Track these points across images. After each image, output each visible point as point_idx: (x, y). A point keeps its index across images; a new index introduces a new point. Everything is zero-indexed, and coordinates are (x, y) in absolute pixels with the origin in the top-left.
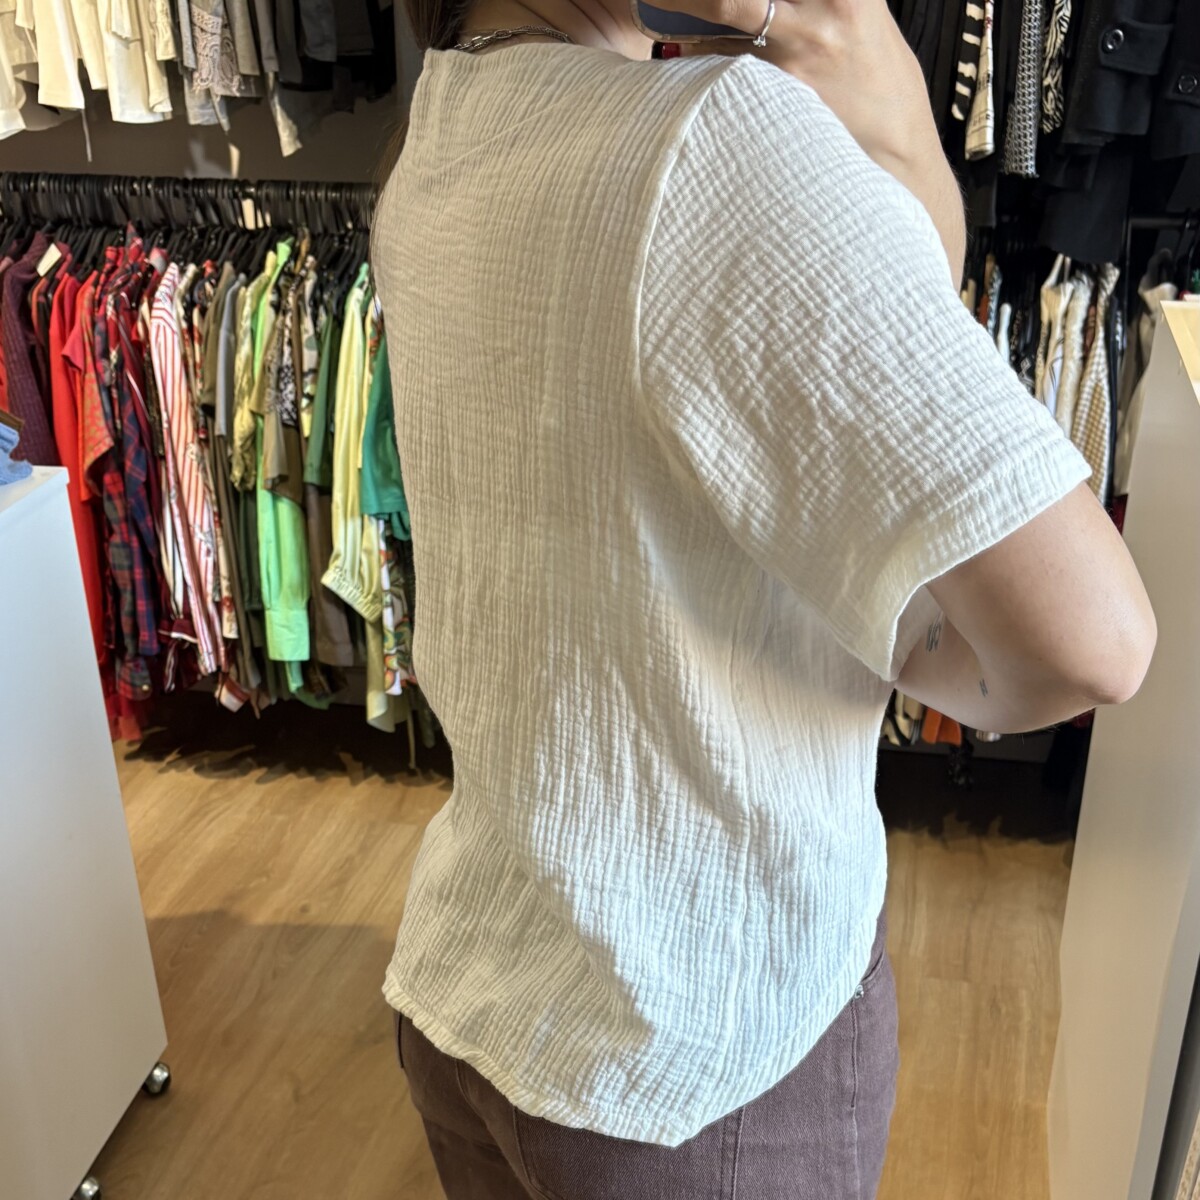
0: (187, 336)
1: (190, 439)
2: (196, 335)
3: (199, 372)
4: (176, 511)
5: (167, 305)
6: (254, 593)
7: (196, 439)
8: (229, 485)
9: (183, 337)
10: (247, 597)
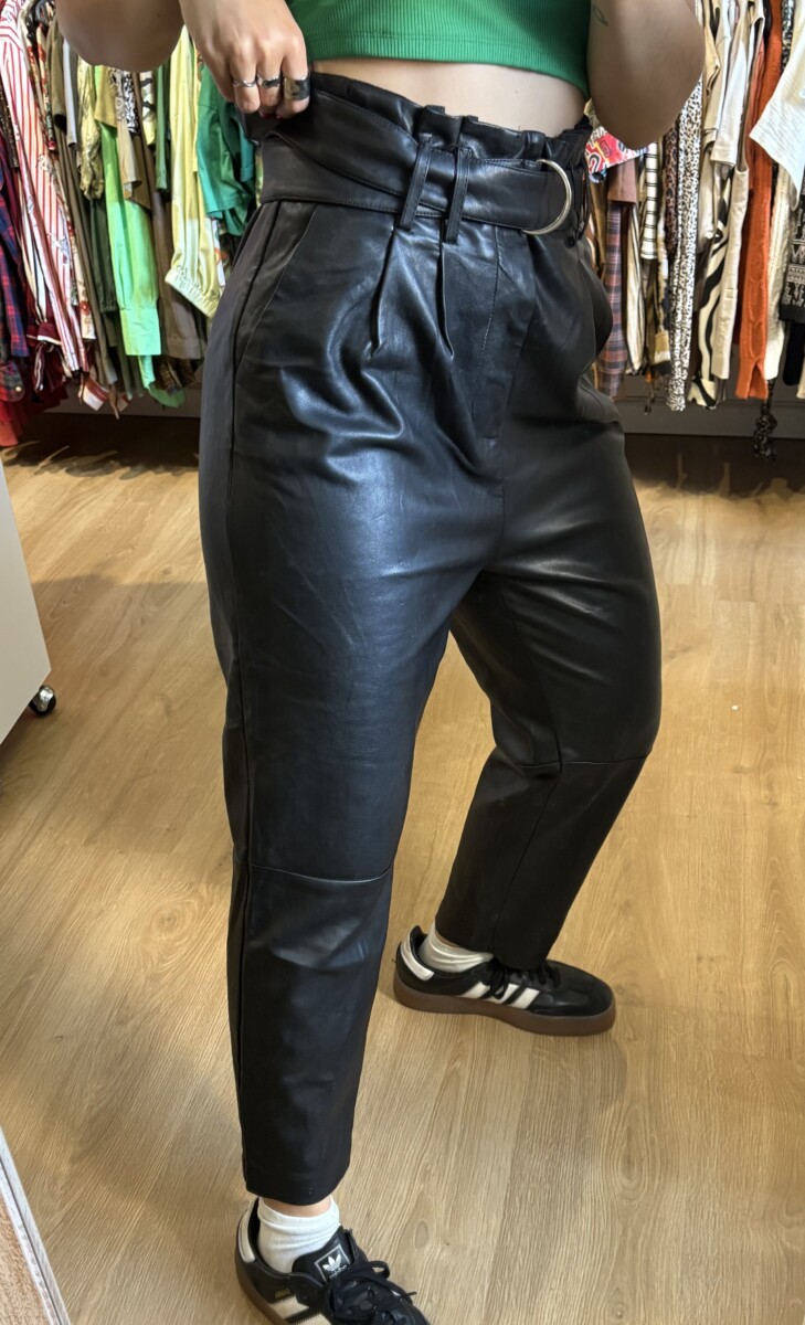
0: (32, 54)
1: (40, 152)
2: (40, 52)
3: (45, 87)
4: (34, 221)
5: (13, 24)
6: (108, 297)
7: (46, 152)
8: (79, 193)
9: (29, 55)
10: (102, 300)
